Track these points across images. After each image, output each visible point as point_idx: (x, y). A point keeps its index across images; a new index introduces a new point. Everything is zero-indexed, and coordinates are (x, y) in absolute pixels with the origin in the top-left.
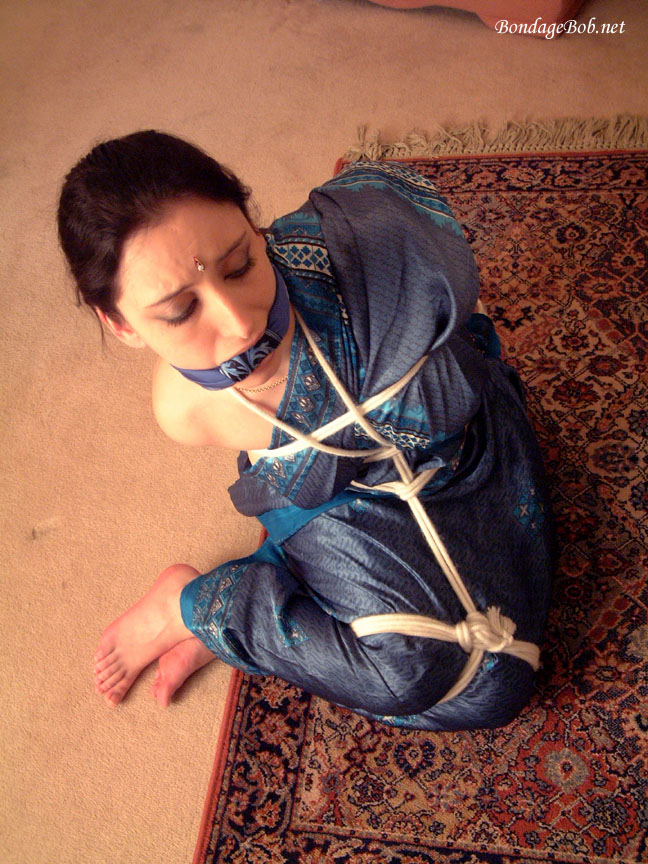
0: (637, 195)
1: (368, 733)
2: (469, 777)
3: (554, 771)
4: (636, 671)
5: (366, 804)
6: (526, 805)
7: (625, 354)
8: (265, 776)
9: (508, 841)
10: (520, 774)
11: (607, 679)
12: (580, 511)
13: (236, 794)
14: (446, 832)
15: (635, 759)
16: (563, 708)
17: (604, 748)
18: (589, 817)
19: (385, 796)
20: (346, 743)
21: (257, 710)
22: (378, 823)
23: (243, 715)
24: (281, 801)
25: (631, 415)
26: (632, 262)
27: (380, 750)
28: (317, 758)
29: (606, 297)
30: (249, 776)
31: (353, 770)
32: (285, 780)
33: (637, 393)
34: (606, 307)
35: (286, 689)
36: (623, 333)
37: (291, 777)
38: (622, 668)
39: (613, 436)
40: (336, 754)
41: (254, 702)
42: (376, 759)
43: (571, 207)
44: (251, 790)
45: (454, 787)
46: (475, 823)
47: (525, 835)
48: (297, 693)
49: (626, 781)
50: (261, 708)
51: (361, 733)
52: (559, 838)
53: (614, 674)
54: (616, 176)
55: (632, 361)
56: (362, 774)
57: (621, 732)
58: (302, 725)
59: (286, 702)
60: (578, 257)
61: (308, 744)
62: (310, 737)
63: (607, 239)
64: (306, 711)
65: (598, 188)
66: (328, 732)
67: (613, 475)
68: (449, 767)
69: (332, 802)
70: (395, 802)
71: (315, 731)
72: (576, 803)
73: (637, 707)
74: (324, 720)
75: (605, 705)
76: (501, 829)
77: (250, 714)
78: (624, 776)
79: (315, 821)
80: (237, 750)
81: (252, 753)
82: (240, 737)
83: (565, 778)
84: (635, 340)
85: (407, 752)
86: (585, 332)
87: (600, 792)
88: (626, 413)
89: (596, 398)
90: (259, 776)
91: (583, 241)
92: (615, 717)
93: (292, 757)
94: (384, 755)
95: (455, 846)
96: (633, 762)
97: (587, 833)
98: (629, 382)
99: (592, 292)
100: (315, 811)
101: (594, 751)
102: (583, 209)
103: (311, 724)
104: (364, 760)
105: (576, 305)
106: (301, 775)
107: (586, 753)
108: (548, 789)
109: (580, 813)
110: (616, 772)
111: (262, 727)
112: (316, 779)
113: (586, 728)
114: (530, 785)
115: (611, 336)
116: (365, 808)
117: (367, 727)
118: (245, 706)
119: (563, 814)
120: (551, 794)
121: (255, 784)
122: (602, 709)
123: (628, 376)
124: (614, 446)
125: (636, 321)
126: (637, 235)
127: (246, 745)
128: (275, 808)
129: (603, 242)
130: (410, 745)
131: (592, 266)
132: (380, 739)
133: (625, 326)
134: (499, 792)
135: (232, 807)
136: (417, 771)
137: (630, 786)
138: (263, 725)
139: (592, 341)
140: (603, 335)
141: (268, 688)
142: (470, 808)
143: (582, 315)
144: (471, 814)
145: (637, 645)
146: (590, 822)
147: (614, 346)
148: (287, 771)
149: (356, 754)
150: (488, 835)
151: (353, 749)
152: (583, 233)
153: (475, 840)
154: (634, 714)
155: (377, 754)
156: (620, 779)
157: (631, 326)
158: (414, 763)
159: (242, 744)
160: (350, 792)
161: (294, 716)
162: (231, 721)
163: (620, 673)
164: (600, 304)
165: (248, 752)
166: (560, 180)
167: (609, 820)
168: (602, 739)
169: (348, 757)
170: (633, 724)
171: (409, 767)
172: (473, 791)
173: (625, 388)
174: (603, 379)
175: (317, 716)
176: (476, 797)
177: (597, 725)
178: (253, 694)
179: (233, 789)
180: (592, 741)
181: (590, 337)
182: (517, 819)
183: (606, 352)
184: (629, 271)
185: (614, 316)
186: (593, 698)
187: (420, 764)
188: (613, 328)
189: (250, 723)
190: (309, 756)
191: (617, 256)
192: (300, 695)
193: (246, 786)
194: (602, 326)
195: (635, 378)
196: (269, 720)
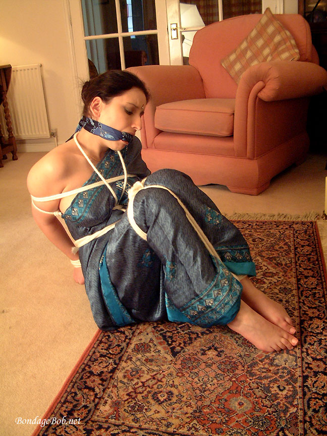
0: (285, 231)
1: (140, 387)
2: (190, 405)
3: (234, 405)
4: (278, 370)
5: (134, 413)
6: (217, 418)
7: (278, 272)
8: (84, 398)
9: (206, 432)
10: (216, 405)
11: (263, 372)
13: (67, 404)
14: (173, 427)
15: (276, 401)
16: (241, 381)
17: (260, 397)
18: (251, 423)
19: (144, 411)
20: (128, 389)
21: (87, 374)
22: (137, 421)
23: (79, 375)
24: (89, 409)
25: (280, 288)
26: (283, 248)
27: (145, 393)
28: (112, 394)
29: (271, 256)
30: (76, 398)
31: (130, 400)
32: (93, 401)
33: (283, 282)
34: (271, 259)
35: (103, 368)
36: (278, 266)
37: (97, 400)
38: (271, 368)
39: (272, 294)
40: (122, 393)
41: (86, 371)
42: (142, 396)
43: (259, 233)
44: (75, 403)
45: (181, 409)
46: (190, 424)
47: (216, 429)
48: (108, 370)
49: (271, 410)
50: (89, 373)
51: (137, 386)
52: (233, 431)
53: (267, 370)
54: (278, 226)
55: (281, 274)
56: (134, 402)
57: (270, 392)
58: (108, 381)
59: (102, 372)
60: (260, 246)
61: (109, 388)
62: (111, 386)
63: (273, 242)
64: (111, 377)
65: (270, 229)
66: (120, 385)
68: (180, 401)
69: (116, 411)
70: (149, 414)
71: (113, 384)
72: (244, 417)
73: (278, 383)
74: (119, 380)
75: (262, 381)
76: (203, 426)
77: (83, 375)
78: (270, 408)
79: (105, 418)
80: (73, 387)
81: (80, 389)
82: (76, 382)
83: (239, 408)
84: (283, 268)
85: (159, 395)
87: (257, 414)
88: (278, 288)
89: (264, 283)
90: (81, 398)
91: (263, 242)
92: (267, 385)
93: (100, 392)
94: (147, 396)
95: (177, 432)
96: (275, 403)
97: (249, 430)
98: (280, 279)
99: (265, 255)
100: (106, 414)
101: (256, 398)
102: (263, 234)
103: (112, 381)
104: (136, 397)
105: (258, 258)
106: (102, 399)
107: (251, 399)
108: (230, 412)
109: (246, 422)
110: (266, 406)
111: (88, 380)
112: (109, 401)
113: (252, 389)
114: (221, 410)
115: (272, 267)
116: (132, 414)
117: (140, 384)
118: (81, 372)
119: (237, 421)
120: (232, 414)
121: (78, 401)
122: (261, 383)
123: (279, 278)
125: (284, 263)
126: (284, 241)
127: (78, 386)
128: (85, 411)
129: (271, 242)
130: (161, 392)
131: (266, 248)
132: (146, 389)
133: (279, 264)
134: (204, 412)
135: (64, 409)
136: (163, 402)
137: (273, 412)
138: (88, 379)
139: (264, 268)
140: (269, 267)
141: (94, 367)
142: (188, 418)
143: (260, 261)
144: (188, 420)
145: (279, 361)
146: (251, 425)
147: (274, 269)
148: (96, 397)
149: (133, 394)
150: (195, 429)
151: (132, 392)
152: (263, 240)
153: (188, 430)
154: (276, 385)
155: (143, 395)
156: (268, 409)
157: (282, 265)
158: (162, 399)
159: (76, 385)
160: (126, 408)
161: (104, 378)
162: (73, 376)
163: (270, 370)
164: (268, 258)
165: (78, 388)
166: (255, 227)
167: (261, 425)
168: (259, 393)
170: (276, 388)
171: (160, 400)
172: (190, 410)
173: (278, 281)
174: (268, 278)
175: (116, 378)
176: (191, 414)
177: (258, 388)
178: (87, 368)
179: (66, 401)
180: (255, 394)
182: (212, 423)
183: (270, 271)
184: (282, 250)
185: (274, 261)
186: (257, 378)
187: (165, 400)
188: (274, 264)
189: (82, 378)
190: (108, 393)
191: (277, 246)
192: (110, 371)
193: (73, 401)
194: (269, 264)
195: (282, 278)
196: (92, 378)
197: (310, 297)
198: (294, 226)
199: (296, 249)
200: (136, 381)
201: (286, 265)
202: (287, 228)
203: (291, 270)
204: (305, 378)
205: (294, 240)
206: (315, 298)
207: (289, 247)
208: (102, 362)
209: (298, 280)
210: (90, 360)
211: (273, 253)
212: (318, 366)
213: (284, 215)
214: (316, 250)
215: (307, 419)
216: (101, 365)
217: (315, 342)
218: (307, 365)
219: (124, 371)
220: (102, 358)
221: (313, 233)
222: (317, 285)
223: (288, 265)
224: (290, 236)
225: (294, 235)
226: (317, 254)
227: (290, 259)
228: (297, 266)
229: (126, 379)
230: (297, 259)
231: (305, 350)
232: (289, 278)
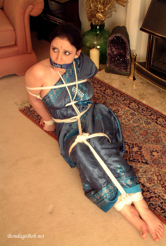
1: (160, 182)
7: (117, 108)
12: (142, 131)
13: (156, 209)
20: (159, 186)
24: (164, 202)
25: (130, 115)
26: (99, 96)
28: (159, 192)
32: (159, 199)
33: (126, 111)
36: (112, 105)
37: (159, 198)
40: (161, 188)
44: (157, 206)
61: (154, 191)
64: (147, 188)
66: (155, 187)
67: (139, 124)
71: (153, 189)
84: (116, 105)
89: (122, 116)
90: (155, 203)
103: (151, 189)
104: (165, 185)
106: (160, 196)
112: (163, 194)
117: (158, 181)
121: (156, 204)
123: (122, 110)
124: (134, 120)
125: (112, 103)
128: (164, 204)
132: (162, 181)
135: (159, 211)
148: (158, 198)
149: (163, 186)
161: (147, 190)
165: (149, 202)
169: (162, 187)
173: (124, 112)
174: (119, 113)
175: (150, 187)
184: (101, 97)
193: (156, 206)
200: (155, 182)
203: (119, 104)
205: (97, 89)
209: (128, 107)
219: (146, 183)
227: (111, 100)
228: (118, 101)
229: (152, 184)
230: (113, 98)
232: (125, 108)
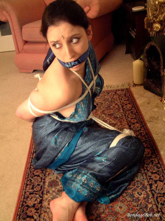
0: (113, 96)
3: (117, 208)
4: (135, 183)
6: (111, 219)
7: (117, 122)
10: (108, 211)
15: (140, 202)
17: (130, 201)
18: (130, 219)
21: (25, 207)
23: (21, 209)
26: (115, 107)
28: (45, 217)
29: (110, 113)
33: (122, 129)
34: (110, 115)
35: (34, 201)
36: (116, 119)
41: (24, 206)
43: (99, 99)
48: (37, 202)
49: (138, 208)
50: (27, 207)
54: (108, 94)
55: (119, 124)
57: (134, 197)
58: (40, 210)
59: (34, 204)
60: (102, 107)
61: (42, 214)
62: (43, 212)
63: (109, 104)
64: (41, 206)
65: (104, 96)
71: (44, 211)
72: (125, 215)
73: (137, 191)
74: (46, 207)
75: (128, 191)
77: (23, 209)
78: (137, 206)
80: (19, 218)
82: (20, 215)
83: (121, 210)
84: (119, 120)
86: (106, 120)
87: (131, 212)
91: (103, 105)
92: (131, 193)
93: (37, 218)
96: (139, 203)
98: (119, 127)
99: (106, 113)
101: (128, 202)
102: (101, 100)
103: (43, 209)
105: (103, 115)
107: (125, 203)
109: (127, 218)
110: (135, 206)
111: (27, 212)
113: (124, 197)
114: (111, 213)
115: (113, 120)
118: (22, 207)
119: (122, 219)
120: (117, 215)
123: (118, 126)
125: (118, 116)
126: (115, 103)
127: (22, 217)
129: (107, 104)
131: (106, 108)
133: (116, 118)
134: (102, 217)
137: (140, 209)
140: (111, 120)
141: (29, 202)
143: (105, 117)
146: (130, 220)
147: (114, 121)
152: (102, 104)
156: (136, 207)
157: (118, 118)
159: (21, 217)
161: (37, 208)
162: (17, 211)
164: (109, 114)
165: (23, 219)
167: (136, 218)
168: (129, 199)
170: (137, 194)
175: (44, 207)
177: (127, 196)
178: (24, 204)
180: (126, 200)
181: (107, 120)
183: (112, 123)
184: (115, 108)
185: (112, 116)
188: (113, 118)
189: (23, 211)
190: (43, 217)
191: (111, 106)
192: (39, 202)
194: (110, 118)
195: (120, 126)
196: (30, 209)
197: (139, 135)
198: (118, 92)
199: (123, 107)
201: (120, 117)
202: (114, 94)
203: (124, 120)
204: (151, 185)
205: (120, 102)
206: (142, 136)
207: (119, 106)
208: (32, 198)
210: (24, 198)
211: (110, 111)
212: (155, 177)
213: (110, 86)
214: (135, 106)
215: (159, 210)
216: (32, 200)
217: (149, 162)
218: (149, 178)
219: (47, 201)
220: (31, 195)
221: (130, 95)
222: (141, 128)
223: (121, 117)
224: (117, 99)
225: (119, 98)
226: (135, 108)
227: (121, 114)
228: (126, 117)
230: (125, 113)
231: (145, 168)
232: (124, 125)
